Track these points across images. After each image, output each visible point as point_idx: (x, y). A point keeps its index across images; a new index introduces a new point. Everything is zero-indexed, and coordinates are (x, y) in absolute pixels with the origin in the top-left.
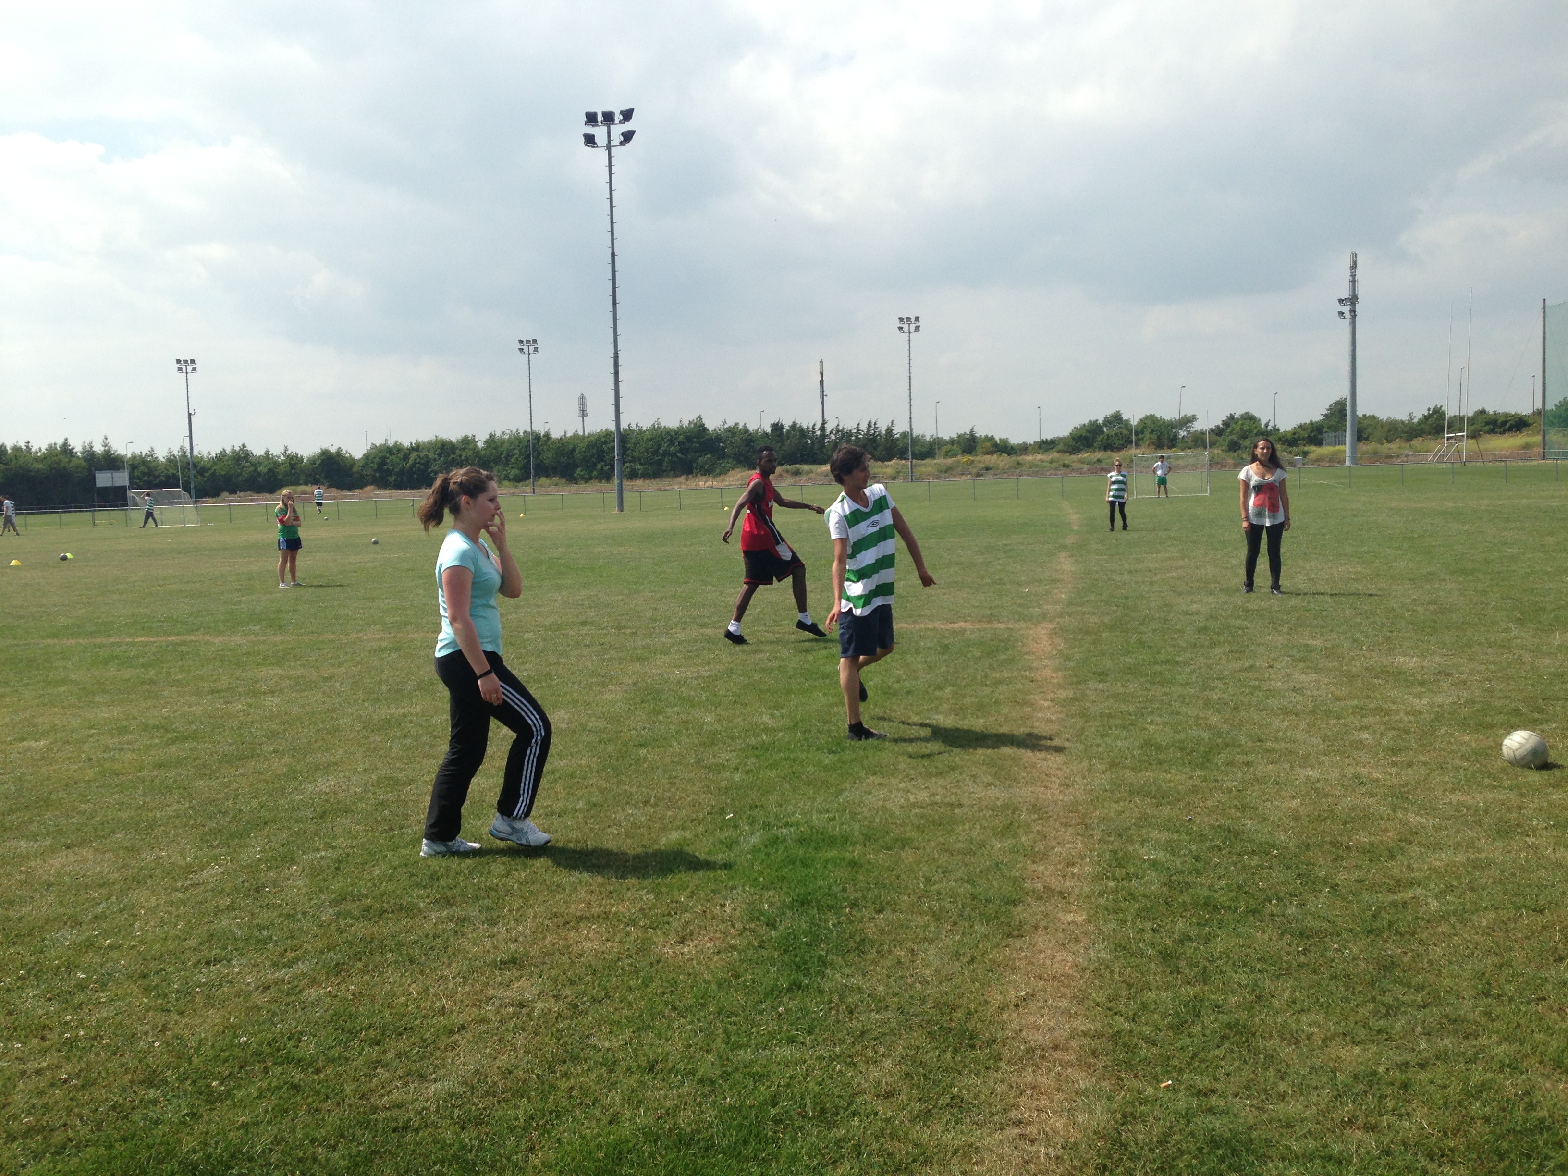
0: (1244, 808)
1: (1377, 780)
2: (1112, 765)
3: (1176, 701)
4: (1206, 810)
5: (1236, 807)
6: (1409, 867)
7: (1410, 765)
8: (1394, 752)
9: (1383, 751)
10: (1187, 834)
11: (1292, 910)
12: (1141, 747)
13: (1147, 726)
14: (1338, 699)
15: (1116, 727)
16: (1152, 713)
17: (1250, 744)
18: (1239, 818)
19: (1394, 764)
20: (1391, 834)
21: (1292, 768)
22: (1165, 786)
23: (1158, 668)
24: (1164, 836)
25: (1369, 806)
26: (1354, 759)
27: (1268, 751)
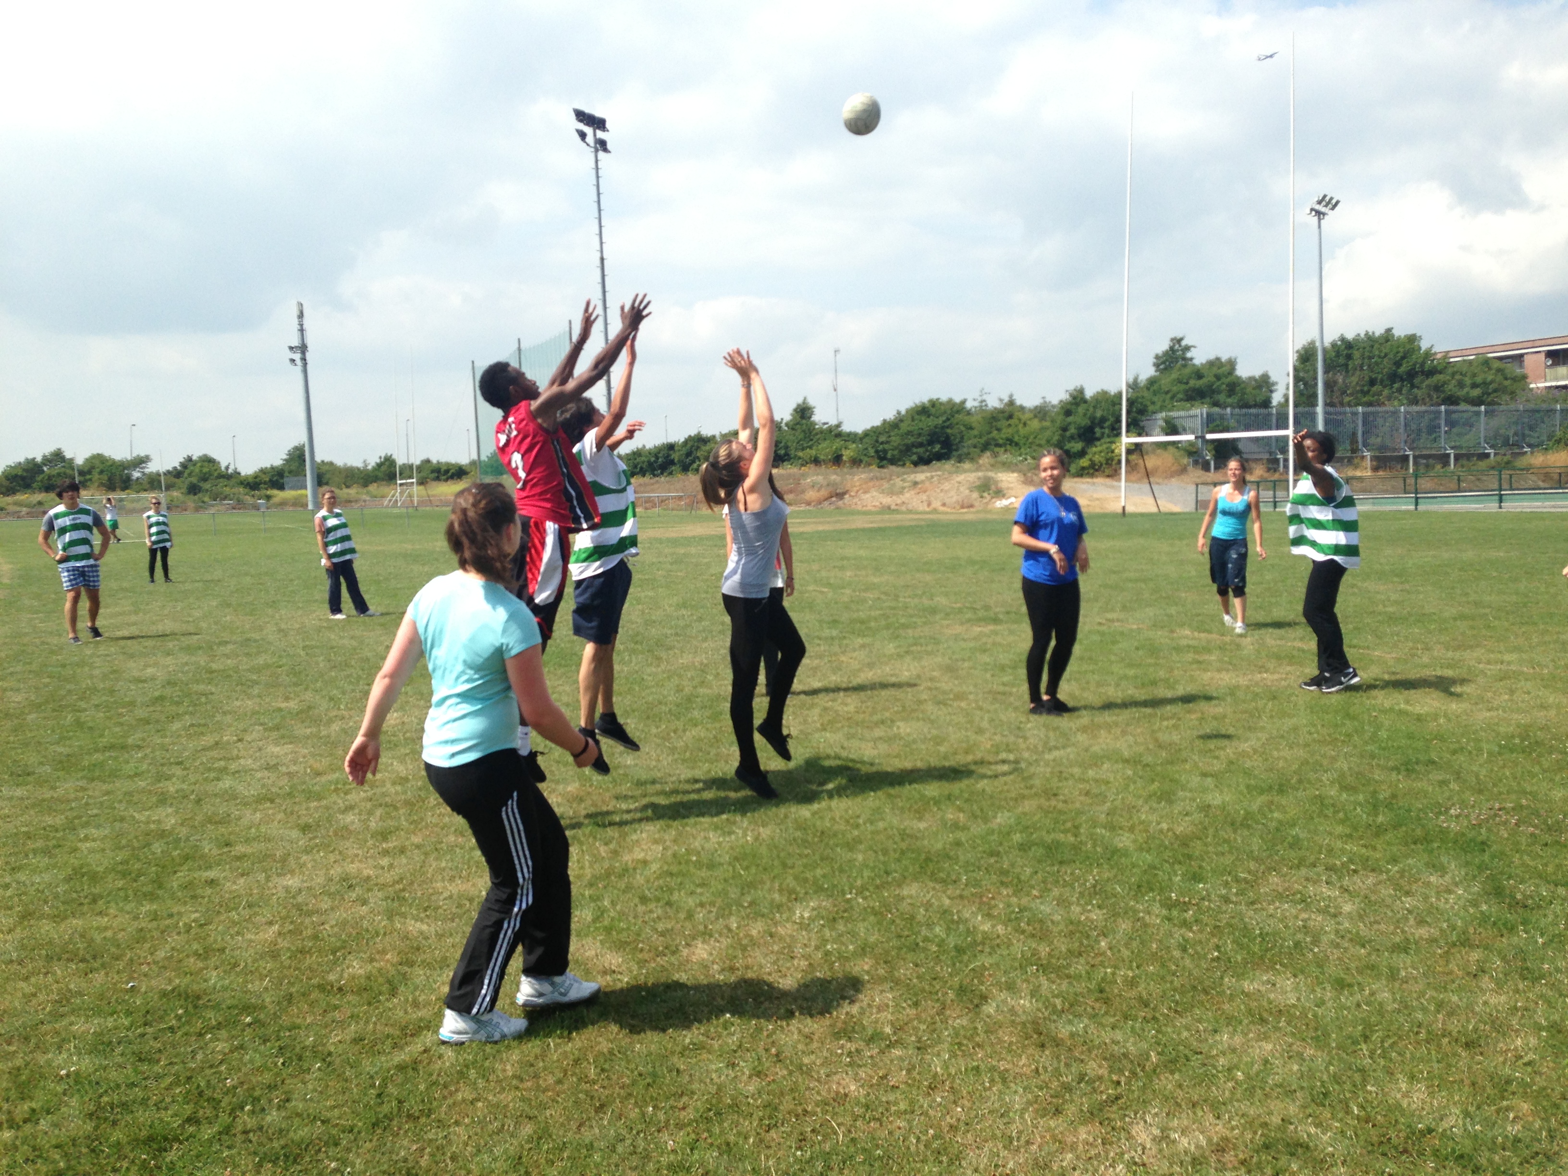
0: (205, 955)
1: (369, 878)
2: (26, 916)
3: (120, 801)
4: (154, 967)
5: (196, 954)
6: (416, 1004)
7: (402, 851)
8: (384, 835)
9: (372, 837)
10: (128, 1013)
11: (273, 1117)
12: (68, 880)
13: (79, 845)
14: (318, 774)
15: (35, 852)
16: (86, 825)
17: (215, 851)
18: (202, 969)
19: (386, 853)
20: (388, 956)
21: (268, 878)
22: (98, 938)
23: (98, 757)
24: (93, 1026)
25: (362, 918)
26: (340, 853)
27: (239, 858)
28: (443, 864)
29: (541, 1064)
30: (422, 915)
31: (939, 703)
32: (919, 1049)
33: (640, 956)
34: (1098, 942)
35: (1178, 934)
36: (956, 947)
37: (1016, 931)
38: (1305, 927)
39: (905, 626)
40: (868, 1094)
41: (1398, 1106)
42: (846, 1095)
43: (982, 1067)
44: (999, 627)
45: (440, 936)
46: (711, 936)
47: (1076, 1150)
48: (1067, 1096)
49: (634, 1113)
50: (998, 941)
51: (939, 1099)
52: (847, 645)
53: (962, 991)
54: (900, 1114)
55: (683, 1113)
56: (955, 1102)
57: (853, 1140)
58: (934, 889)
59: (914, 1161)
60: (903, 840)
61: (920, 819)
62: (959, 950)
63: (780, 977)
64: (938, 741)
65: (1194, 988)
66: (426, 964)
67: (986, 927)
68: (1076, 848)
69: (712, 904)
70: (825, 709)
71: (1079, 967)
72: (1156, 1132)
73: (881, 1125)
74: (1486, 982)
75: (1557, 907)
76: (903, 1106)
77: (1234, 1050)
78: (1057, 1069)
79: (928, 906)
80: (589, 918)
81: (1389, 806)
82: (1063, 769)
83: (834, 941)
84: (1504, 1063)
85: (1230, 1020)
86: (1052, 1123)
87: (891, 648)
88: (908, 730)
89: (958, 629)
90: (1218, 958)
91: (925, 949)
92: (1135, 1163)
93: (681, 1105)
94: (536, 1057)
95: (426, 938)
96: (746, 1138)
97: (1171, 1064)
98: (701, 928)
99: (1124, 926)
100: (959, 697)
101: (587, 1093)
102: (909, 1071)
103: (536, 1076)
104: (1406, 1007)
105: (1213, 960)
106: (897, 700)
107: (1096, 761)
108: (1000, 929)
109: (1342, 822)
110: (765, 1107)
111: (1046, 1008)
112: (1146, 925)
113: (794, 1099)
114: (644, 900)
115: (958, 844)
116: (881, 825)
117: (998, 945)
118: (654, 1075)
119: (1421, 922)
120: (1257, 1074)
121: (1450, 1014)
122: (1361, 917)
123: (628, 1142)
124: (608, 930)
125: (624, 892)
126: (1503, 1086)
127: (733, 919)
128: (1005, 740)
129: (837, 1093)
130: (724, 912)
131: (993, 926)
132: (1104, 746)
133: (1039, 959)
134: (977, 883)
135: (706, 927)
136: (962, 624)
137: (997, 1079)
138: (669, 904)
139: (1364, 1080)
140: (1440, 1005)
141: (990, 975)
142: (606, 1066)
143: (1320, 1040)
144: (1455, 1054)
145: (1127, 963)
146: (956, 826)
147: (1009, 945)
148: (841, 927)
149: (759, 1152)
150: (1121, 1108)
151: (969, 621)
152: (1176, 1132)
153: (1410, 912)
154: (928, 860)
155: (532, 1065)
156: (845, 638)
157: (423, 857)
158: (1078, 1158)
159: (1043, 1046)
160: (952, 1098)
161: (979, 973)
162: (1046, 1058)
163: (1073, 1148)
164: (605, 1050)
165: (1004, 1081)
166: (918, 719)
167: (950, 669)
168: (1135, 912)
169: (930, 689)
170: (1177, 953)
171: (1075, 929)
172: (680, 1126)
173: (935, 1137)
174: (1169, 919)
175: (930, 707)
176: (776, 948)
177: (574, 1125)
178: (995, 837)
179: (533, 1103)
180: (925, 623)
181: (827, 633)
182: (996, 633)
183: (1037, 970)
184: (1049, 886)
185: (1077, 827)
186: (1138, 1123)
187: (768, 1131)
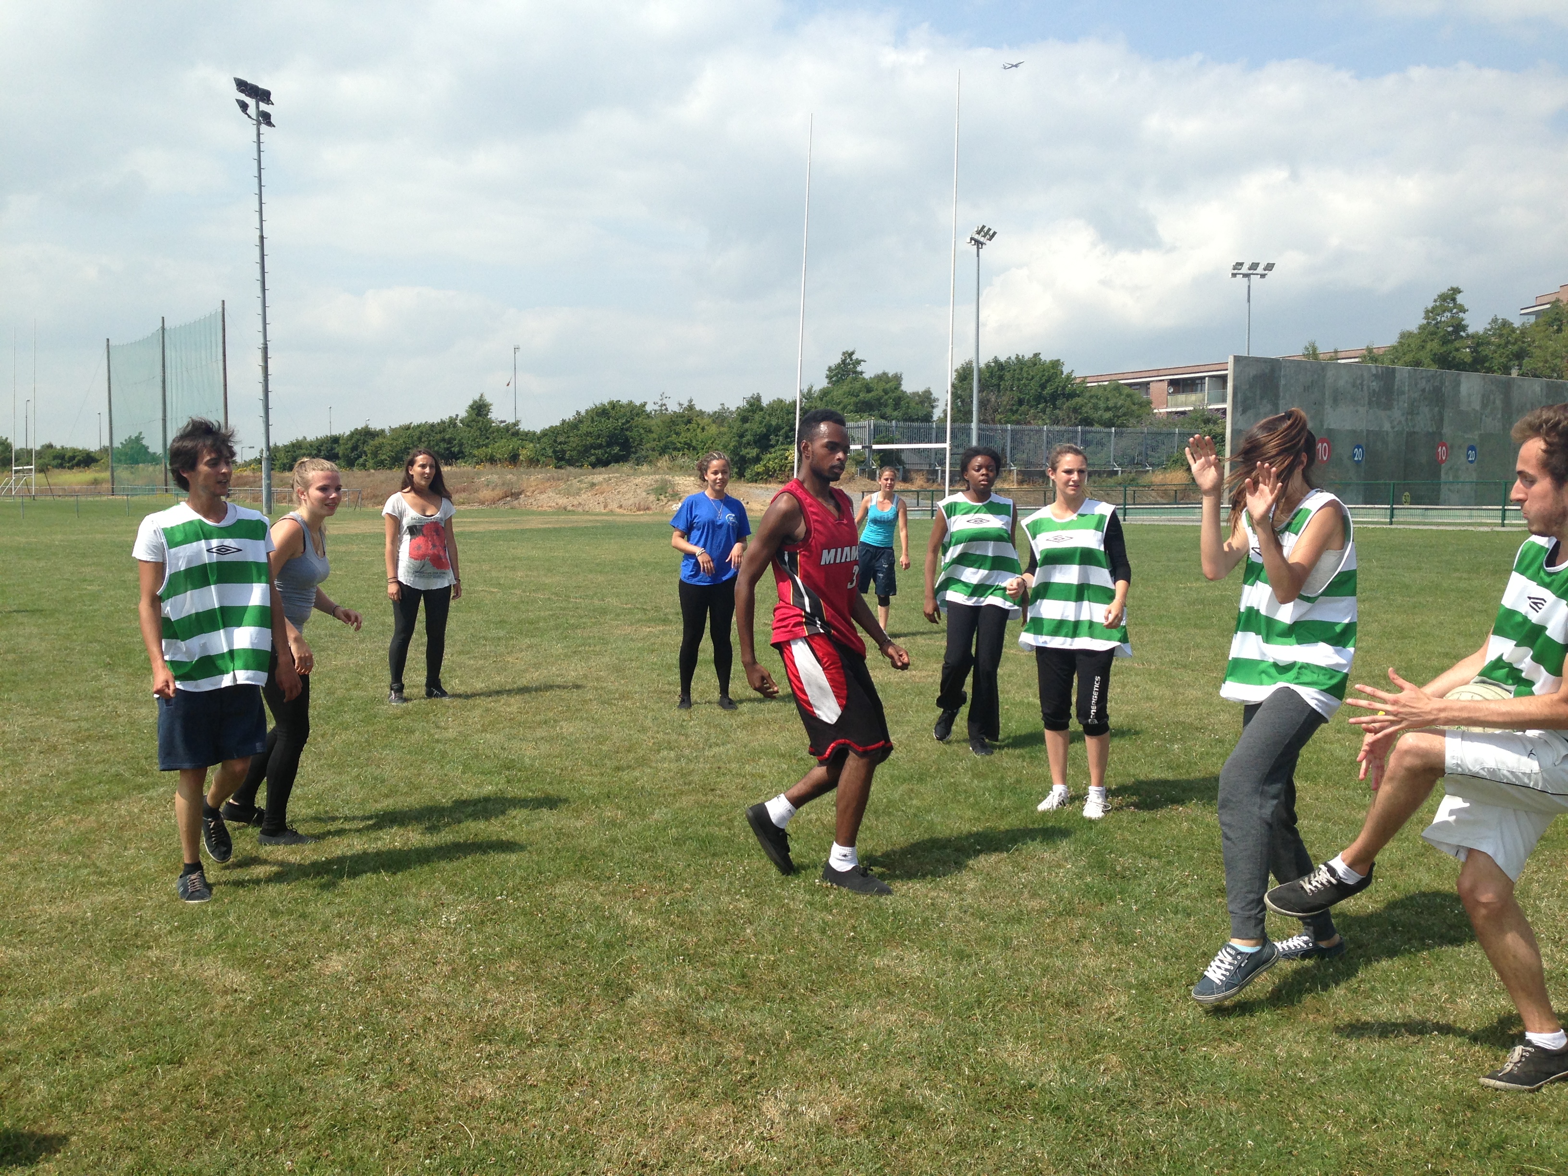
28: (43, 885)
29: (147, 1093)
30: (15, 941)
31: (603, 703)
32: (560, 1046)
33: (267, 973)
34: (743, 929)
35: (819, 916)
36: (604, 942)
37: (666, 923)
38: (932, 904)
39: (575, 627)
40: (505, 1096)
41: (1005, 1065)
42: (482, 1099)
43: (623, 1058)
44: (667, 628)
45: (35, 963)
46: (347, 947)
47: (708, 1131)
48: (704, 1080)
49: (250, 1137)
50: (648, 934)
51: (577, 1094)
52: (513, 646)
53: (608, 985)
54: (535, 1112)
55: (305, 1132)
56: (593, 1096)
57: (485, 1143)
58: (587, 886)
59: (548, 1157)
60: (559, 839)
61: (578, 818)
62: (609, 945)
63: (421, 984)
64: (601, 740)
65: (830, 967)
66: (18, 994)
67: (636, 921)
68: (729, 840)
69: (352, 913)
70: (487, 710)
71: (725, 954)
72: (785, 1106)
73: (516, 1125)
74: (1086, 947)
75: (1149, 877)
76: (539, 1105)
77: (862, 1023)
78: (696, 1055)
79: (580, 903)
80: (211, 936)
81: (1013, 790)
82: (721, 764)
83: (481, 944)
84: (1098, 1020)
85: (861, 995)
86: (687, 1107)
87: (558, 648)
88: (571, 730)
89: (628, 630)
90: (854, 938)
91: (574, 947)
92: (764, 1139)
93: (302, 1123)
94: (142, 1086)
95: (19, 965)
96: (372, 1151)
97: (803, 1041)
98: (337, 939)
99: (770, 912)
100: (624, 696)
101: (197, 1120)
102: (548, 1069)
103: (141, 1105)
104: (1016, 974)
105: (849, 940)
106: (563, 700)
107: (754, 755)
108: (650, 923)
109: (972, 806)
110: (394, 1118)
111: (689, 996)
112: (790, 911)
113: (426, 1107)
114: (275, 913)
115: (614, 841)
116: (537, 825)
117: (647, 939)
118: (275, 1095)
119: (1034, 895)
120: (881, 1044)
121: (1053, 978)
122: (982, 893)
123: (241, 1166)
124: (232, 947)
125: (253, 906)
126: (1096, 1041)
127: (374, 927)
128: (666, 737)
129: (473, 1097)
130: (365, 921)
131: (644, 920)
132: (762, 742)
133: (687, 949)
134: (631, 878)
135: (342, 938)
136: (632, 624)
137: (637, 1069)
138: (303, 916)
139: (976, 1042)
140: (1045, 970)
141: (638, 968)
142: (221, 1089)
143: (939, 1009)
144: (1055, 1014)
145: (770, 948)
146: (613, 823)
147: (658, 937)
148: (489, 929)
149: (385, 1165)
150: (754, 1087)
151: (639, 621)
152: (803, 1104)
153: (1025, 886)
154: (583, 857)
155: (137, 1094)
156: (512, 638)
157: (18, 878)
158: (709, 1138)
159: (684, 1033)
160: (590, 1091)
161: (626, 967)
162: (686, 1045)
163: (705, 1129)
164: (220, 1073)
165: (643, 1070)
166: (582, 719)
167: (618, 669)
168: (781, 898)
169: (596, 689)
170: (816, 936)
171: (723, 918)
172: (299, 1146)
173: (570, 1132)
174: (811, 904)
175: (595, 706)
176: (418, 955)
177: (180, 1153)
178: (651, 833)
179: (136, 1133)
180: (595, 624)
181: (494, 633)
182: (664, 633)
183: (684, 960)
184: (701, 878)
185: (731, 821)
186: (769, 1100)
187: (396, 1143)
